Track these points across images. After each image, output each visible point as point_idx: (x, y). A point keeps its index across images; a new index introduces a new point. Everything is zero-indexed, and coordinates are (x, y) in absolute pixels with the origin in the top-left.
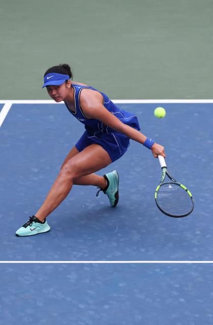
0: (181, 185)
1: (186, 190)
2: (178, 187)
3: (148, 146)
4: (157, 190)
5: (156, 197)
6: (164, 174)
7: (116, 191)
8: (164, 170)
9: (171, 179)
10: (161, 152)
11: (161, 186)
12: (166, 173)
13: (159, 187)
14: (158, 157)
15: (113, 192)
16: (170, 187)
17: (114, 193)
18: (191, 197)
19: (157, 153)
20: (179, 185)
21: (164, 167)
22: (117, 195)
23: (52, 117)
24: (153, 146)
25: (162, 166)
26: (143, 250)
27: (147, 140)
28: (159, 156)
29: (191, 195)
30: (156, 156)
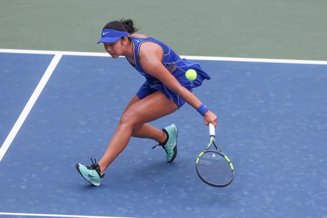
0: (226, 157)
1: (229, 163)
2: (221, 157)
3: (202, 112)
4: (200, 155)
5: (197, 162)
6: (211, 142)
7: (175, 145)
8: (212, 139)
9: (217, 148)
10: (213, 120)
11: (205, 153)
12: (213, 142)
13: (203, 153)
14: (208, 125)
15: (171, 146)
16: (214, 155)
17: (173, 148)
18: (232, 171)
19: (209, 121)
20: (223, 156)
21: (213, 136)
22: (175, 149)
23: (102, 70)
24: (206, 113)
25: (211, 134)
26: (189, 209)
27: (202, 107)
28: (210, 125)
29: (232, 168)
30: (207, 123)
